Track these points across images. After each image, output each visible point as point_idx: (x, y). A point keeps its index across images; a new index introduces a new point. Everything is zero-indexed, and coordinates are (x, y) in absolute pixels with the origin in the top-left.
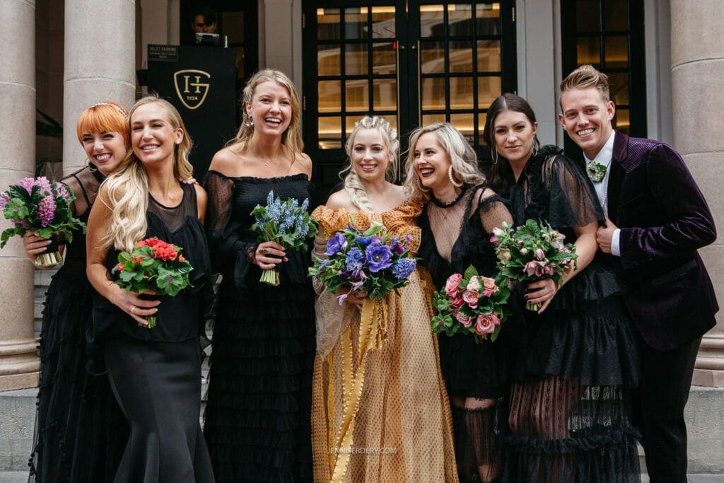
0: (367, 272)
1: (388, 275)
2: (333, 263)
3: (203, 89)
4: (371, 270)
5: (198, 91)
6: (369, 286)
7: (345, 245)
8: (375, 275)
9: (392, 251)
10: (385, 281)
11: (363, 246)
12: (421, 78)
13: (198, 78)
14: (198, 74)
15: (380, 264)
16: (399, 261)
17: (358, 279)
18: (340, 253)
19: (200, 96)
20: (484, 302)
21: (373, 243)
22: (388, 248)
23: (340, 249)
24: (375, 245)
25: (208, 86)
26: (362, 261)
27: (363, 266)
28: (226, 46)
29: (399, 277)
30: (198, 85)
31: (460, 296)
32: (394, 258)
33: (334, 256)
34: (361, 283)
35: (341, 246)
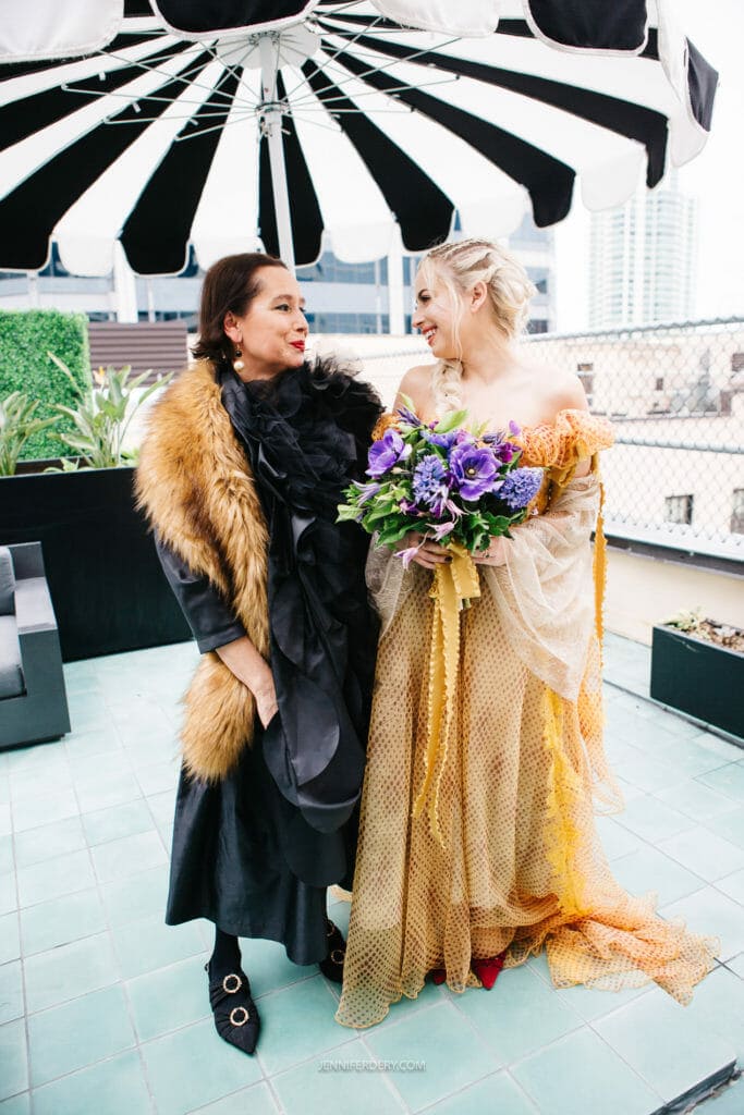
0: (458, 502)
1: (494, 503)
2: (387, 490)
4: (464, 496)
6: (465, 530)
7: (408, 451)
8: (474, 506)
9: (499, 456)
10: (494, 516)
11: (443, 451)
15: (481, 484)
16: (514, 475)
17: (445, 517)
18: (397, 470)
21: (460, 444)
22: (491, 450)
23: (397, 461)
24: (466, 449)
26: (444, 480)
27: (450, 491)
29: (513, 505)
32: (503, 472)
33: (387, 476)
35: (398, 455)
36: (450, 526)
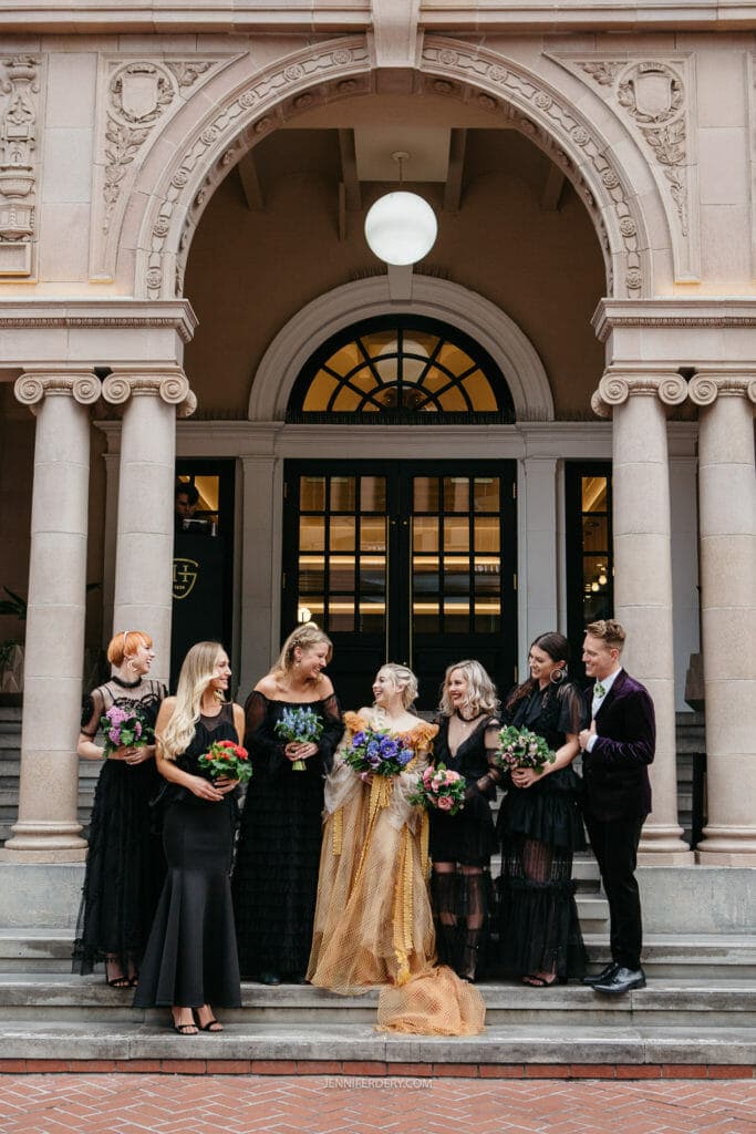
0: (382, 758)
1: (394, 760)
2: (358, 751)
3: (190, 578)
5: (185, 580)
6: (382, 767)
7: (367, 738)
8: (387, 760)
11: (379, 740)
12: (413, 574)
13: (186, 567)
14: (186, 563)
15: (390, 753)
17: (376, 762)
18: (363, 744)
19: (187, 586)
20: (442, 789)
22: (396, 743)
23: (363, 741)
25: (195, 575)
28: (214, 534)
30: (185, 574)
31: (430, 782)
32: (399, 750)
33: (359, 747)
36: (377, 765)
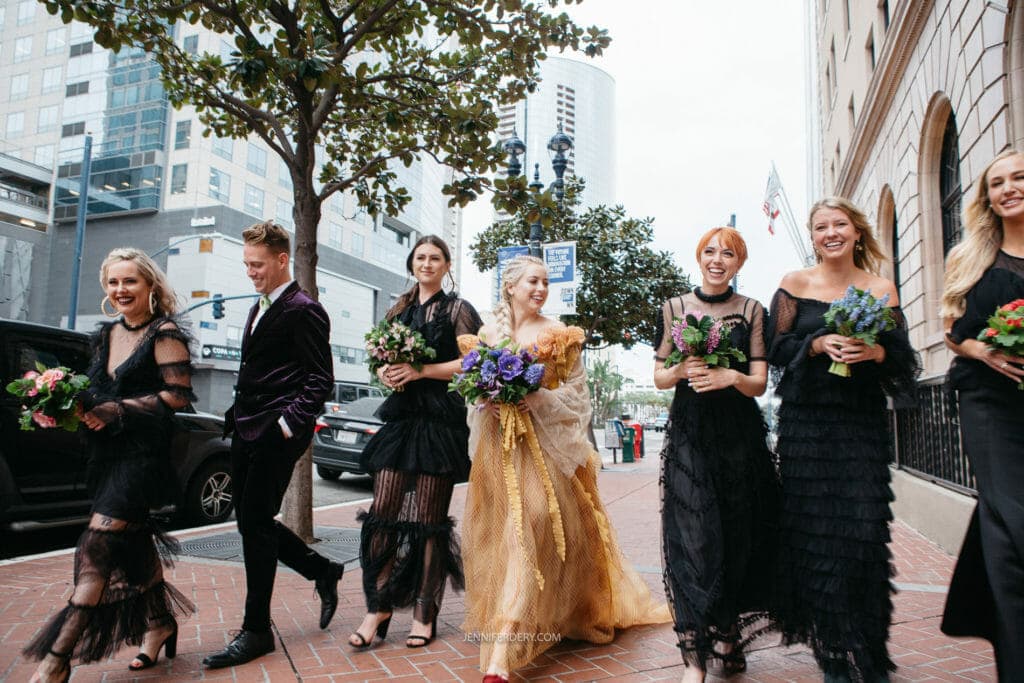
4: (505, 378)
9: (523, 359)
10: (518, 387)
16: (530, 368)
21: (504, 354)
24: (507, 356)
26: (495, 371)
29: (531, 382)
34: (497, 392)
35: (475, 361)
